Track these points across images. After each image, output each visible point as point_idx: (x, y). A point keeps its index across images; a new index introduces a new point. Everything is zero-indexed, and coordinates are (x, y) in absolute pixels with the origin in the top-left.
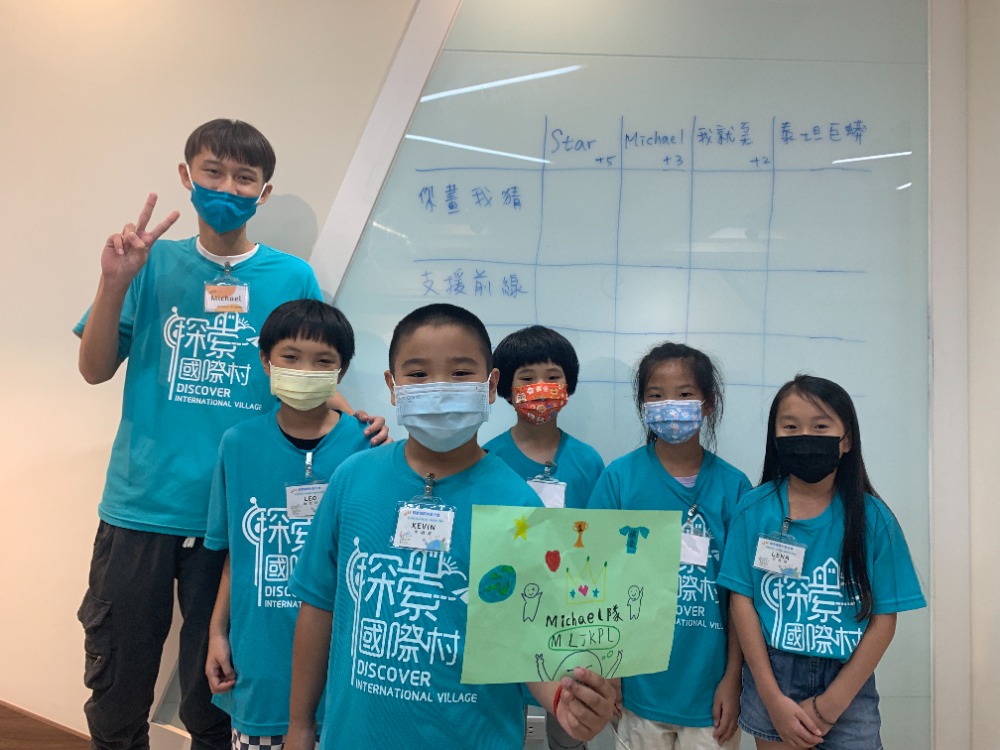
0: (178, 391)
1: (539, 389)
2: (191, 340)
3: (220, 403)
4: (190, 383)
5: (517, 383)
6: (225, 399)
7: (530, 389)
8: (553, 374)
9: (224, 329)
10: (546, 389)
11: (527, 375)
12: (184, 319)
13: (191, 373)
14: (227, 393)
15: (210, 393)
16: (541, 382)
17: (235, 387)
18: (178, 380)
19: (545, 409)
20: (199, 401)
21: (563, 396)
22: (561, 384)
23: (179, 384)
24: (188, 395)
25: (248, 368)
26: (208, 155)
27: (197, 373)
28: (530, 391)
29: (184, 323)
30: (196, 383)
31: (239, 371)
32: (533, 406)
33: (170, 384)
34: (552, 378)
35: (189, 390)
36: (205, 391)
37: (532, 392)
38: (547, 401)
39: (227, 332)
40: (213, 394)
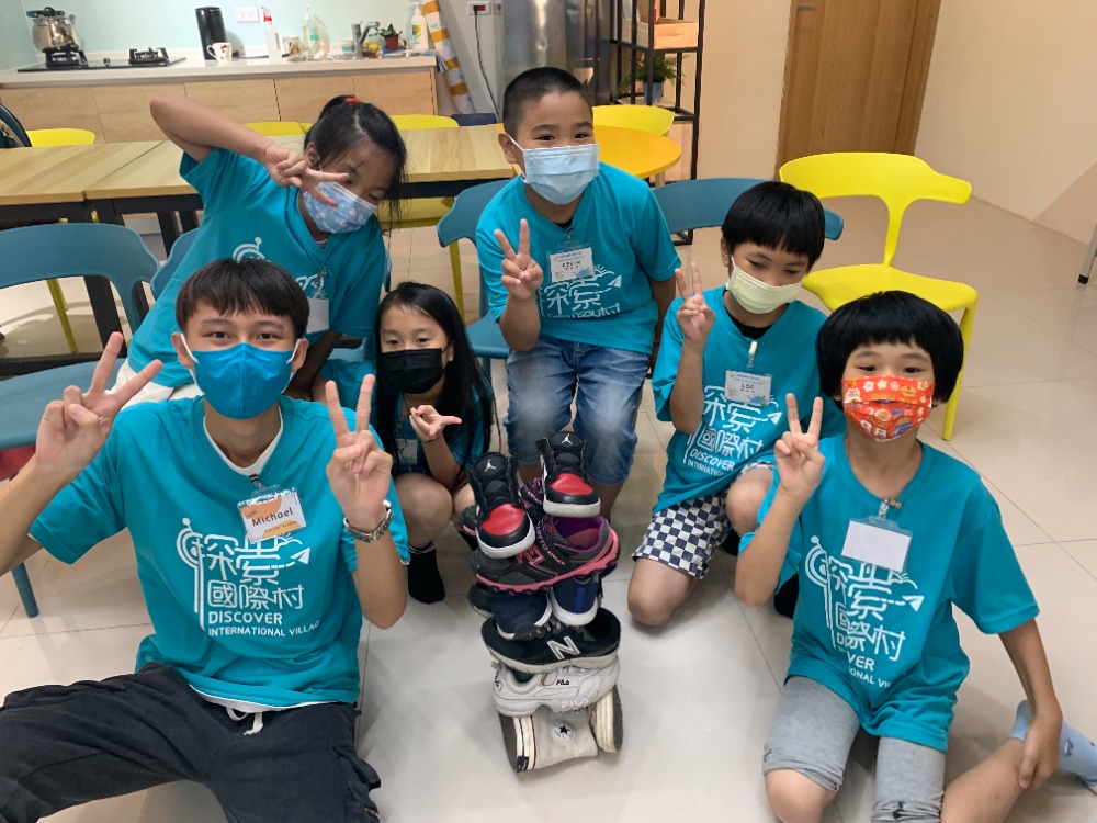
0: (211, 622)
1: (882, 385)
2: (214, 562)
3: (270, 632)
4: (224, 610)
5: (851, 373)
6: (274, 627)
7: (868, 383)
8: (912, 363)
9: (259, 550)
10: (895, 386)
11: (868, 361)
12: (201, 536)
13: (224, 599)
14: (278, 618)
15: (254, 619)
16: (888, 372)
17: (286, 610)
18: (207, 608)
19: (889, 416)
20: (241, 631)
21: (923, 400)
22: (925, 381)
23: (211, 613)
24: (225, 625)
25: (300, 589)
26: (206, 314)
27: (232, 599)
28: (869, 386)
29: (202, 541)
30: (233, 610)
31: (289, 594)
32: (871, 411)
33: (198, 614)
34: (910, 370)
35: (224, 618)
36: (248, 618)
37: (871, 389)
38: (892, 404)
39: (262, 553)
40: (259, 621)
